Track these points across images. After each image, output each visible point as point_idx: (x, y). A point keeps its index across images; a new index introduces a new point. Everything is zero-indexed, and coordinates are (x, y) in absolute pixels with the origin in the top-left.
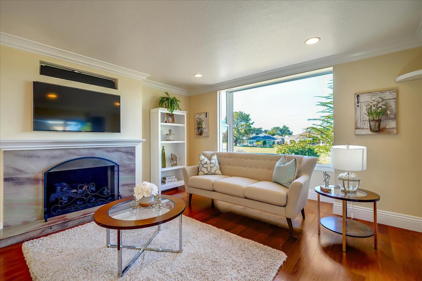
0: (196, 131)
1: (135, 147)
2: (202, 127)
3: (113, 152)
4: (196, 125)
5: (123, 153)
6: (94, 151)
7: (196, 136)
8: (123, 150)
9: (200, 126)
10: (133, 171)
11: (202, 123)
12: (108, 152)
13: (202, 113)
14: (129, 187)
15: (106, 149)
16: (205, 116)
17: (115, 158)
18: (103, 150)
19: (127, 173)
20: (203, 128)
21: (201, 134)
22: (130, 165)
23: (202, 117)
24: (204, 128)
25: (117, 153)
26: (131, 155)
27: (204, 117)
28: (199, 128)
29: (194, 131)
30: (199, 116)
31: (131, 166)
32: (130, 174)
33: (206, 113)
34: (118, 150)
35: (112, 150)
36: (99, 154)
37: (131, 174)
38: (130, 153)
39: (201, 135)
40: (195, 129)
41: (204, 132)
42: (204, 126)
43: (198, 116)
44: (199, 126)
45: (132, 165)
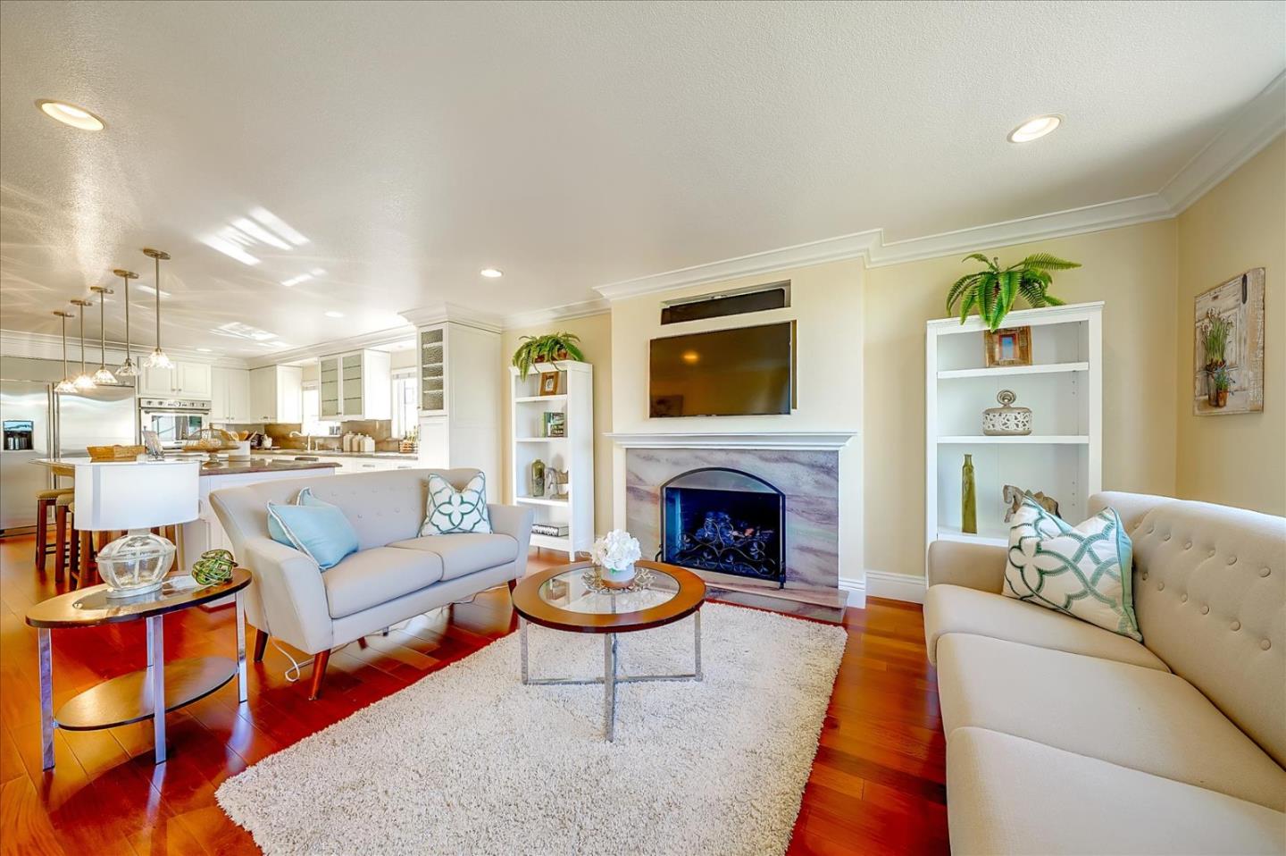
0: (1198, 385)
1: (837, 451)
2: (1224, 362)
3: (777, 461)
4: (1201, 350)
5: (802, 467)
6: (735, 457)
7: (1197, 412)
8: (803, 458)
9: (1217, 358)
10: (830, 518)
11: (1225, 336)
12: (766, 460)
13: (1223, 284)
14: (817, 558)
15: (761, 452)
16: (1240, 296)
17: (779, 477)
18: (754, 454)
19: (813, 521)
20: (1228, 363)
21: (1216, 398)
22: (820, 500)
23: (1224, 307)
24: (1232, 366)
25: (787, 465)
26: (824, 472)
27: (1231, 302)
28: (1210, 368)
29: (1194, 387)
30: (1212, 304)
31: (825, 504)
32: (821, 523)
33: (1245, 279)
34: (789, 457)
35: (776, 456)
36: (747, 464)
37: (823, 526)
38: (822, 467)
39: (1218, 405)
40: (1195, 374)
41: (1232, 387)
42: (1231, 355)
43: (1206, 304)
44: (1210, 356)
45: (829, 502)
